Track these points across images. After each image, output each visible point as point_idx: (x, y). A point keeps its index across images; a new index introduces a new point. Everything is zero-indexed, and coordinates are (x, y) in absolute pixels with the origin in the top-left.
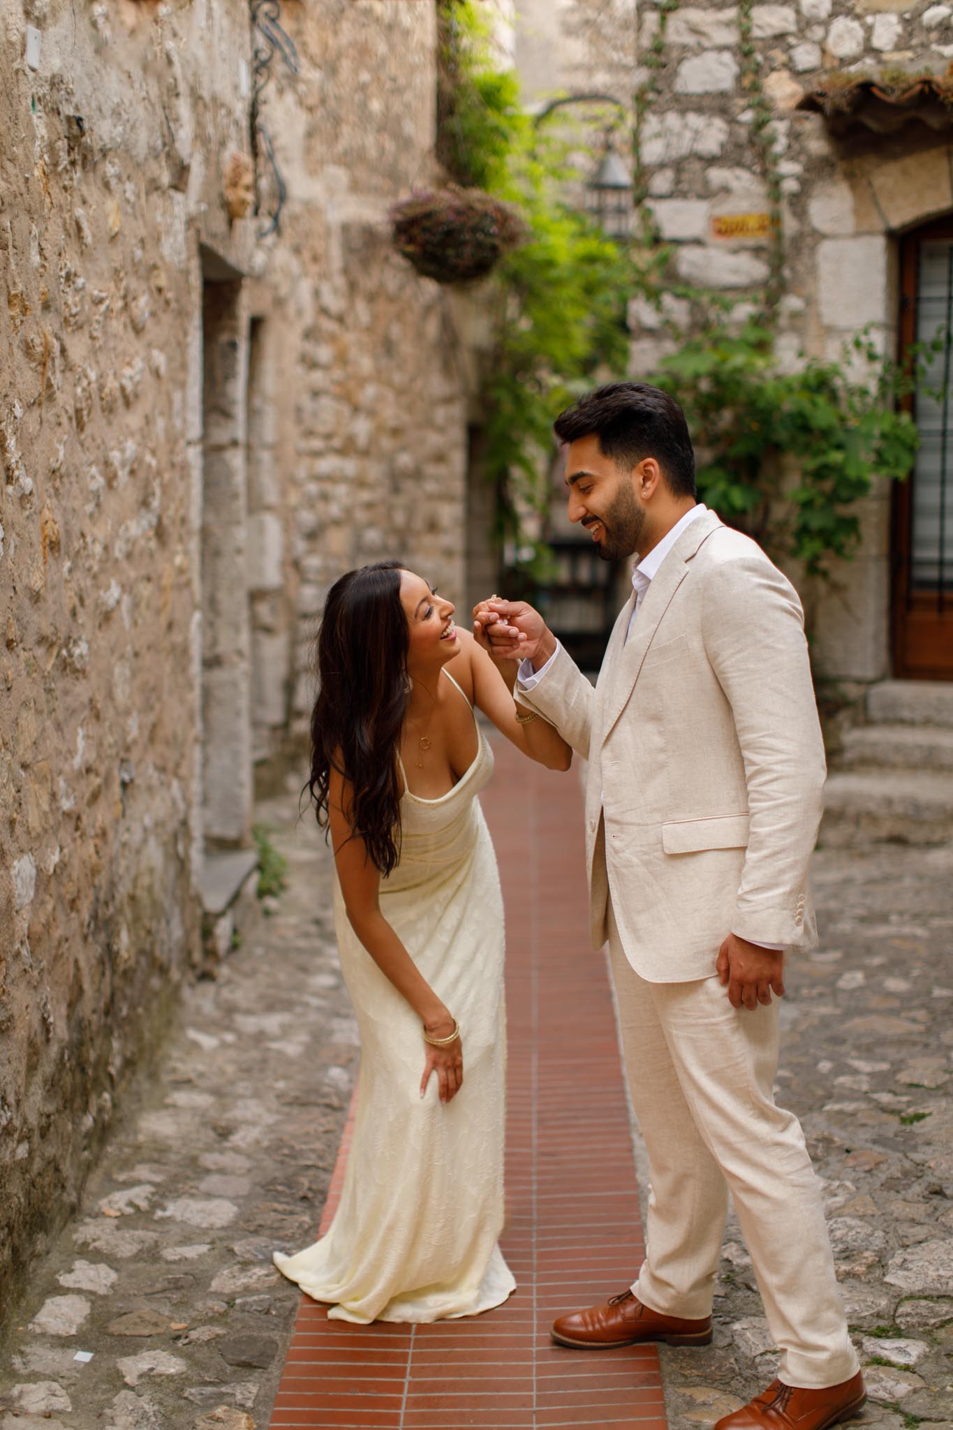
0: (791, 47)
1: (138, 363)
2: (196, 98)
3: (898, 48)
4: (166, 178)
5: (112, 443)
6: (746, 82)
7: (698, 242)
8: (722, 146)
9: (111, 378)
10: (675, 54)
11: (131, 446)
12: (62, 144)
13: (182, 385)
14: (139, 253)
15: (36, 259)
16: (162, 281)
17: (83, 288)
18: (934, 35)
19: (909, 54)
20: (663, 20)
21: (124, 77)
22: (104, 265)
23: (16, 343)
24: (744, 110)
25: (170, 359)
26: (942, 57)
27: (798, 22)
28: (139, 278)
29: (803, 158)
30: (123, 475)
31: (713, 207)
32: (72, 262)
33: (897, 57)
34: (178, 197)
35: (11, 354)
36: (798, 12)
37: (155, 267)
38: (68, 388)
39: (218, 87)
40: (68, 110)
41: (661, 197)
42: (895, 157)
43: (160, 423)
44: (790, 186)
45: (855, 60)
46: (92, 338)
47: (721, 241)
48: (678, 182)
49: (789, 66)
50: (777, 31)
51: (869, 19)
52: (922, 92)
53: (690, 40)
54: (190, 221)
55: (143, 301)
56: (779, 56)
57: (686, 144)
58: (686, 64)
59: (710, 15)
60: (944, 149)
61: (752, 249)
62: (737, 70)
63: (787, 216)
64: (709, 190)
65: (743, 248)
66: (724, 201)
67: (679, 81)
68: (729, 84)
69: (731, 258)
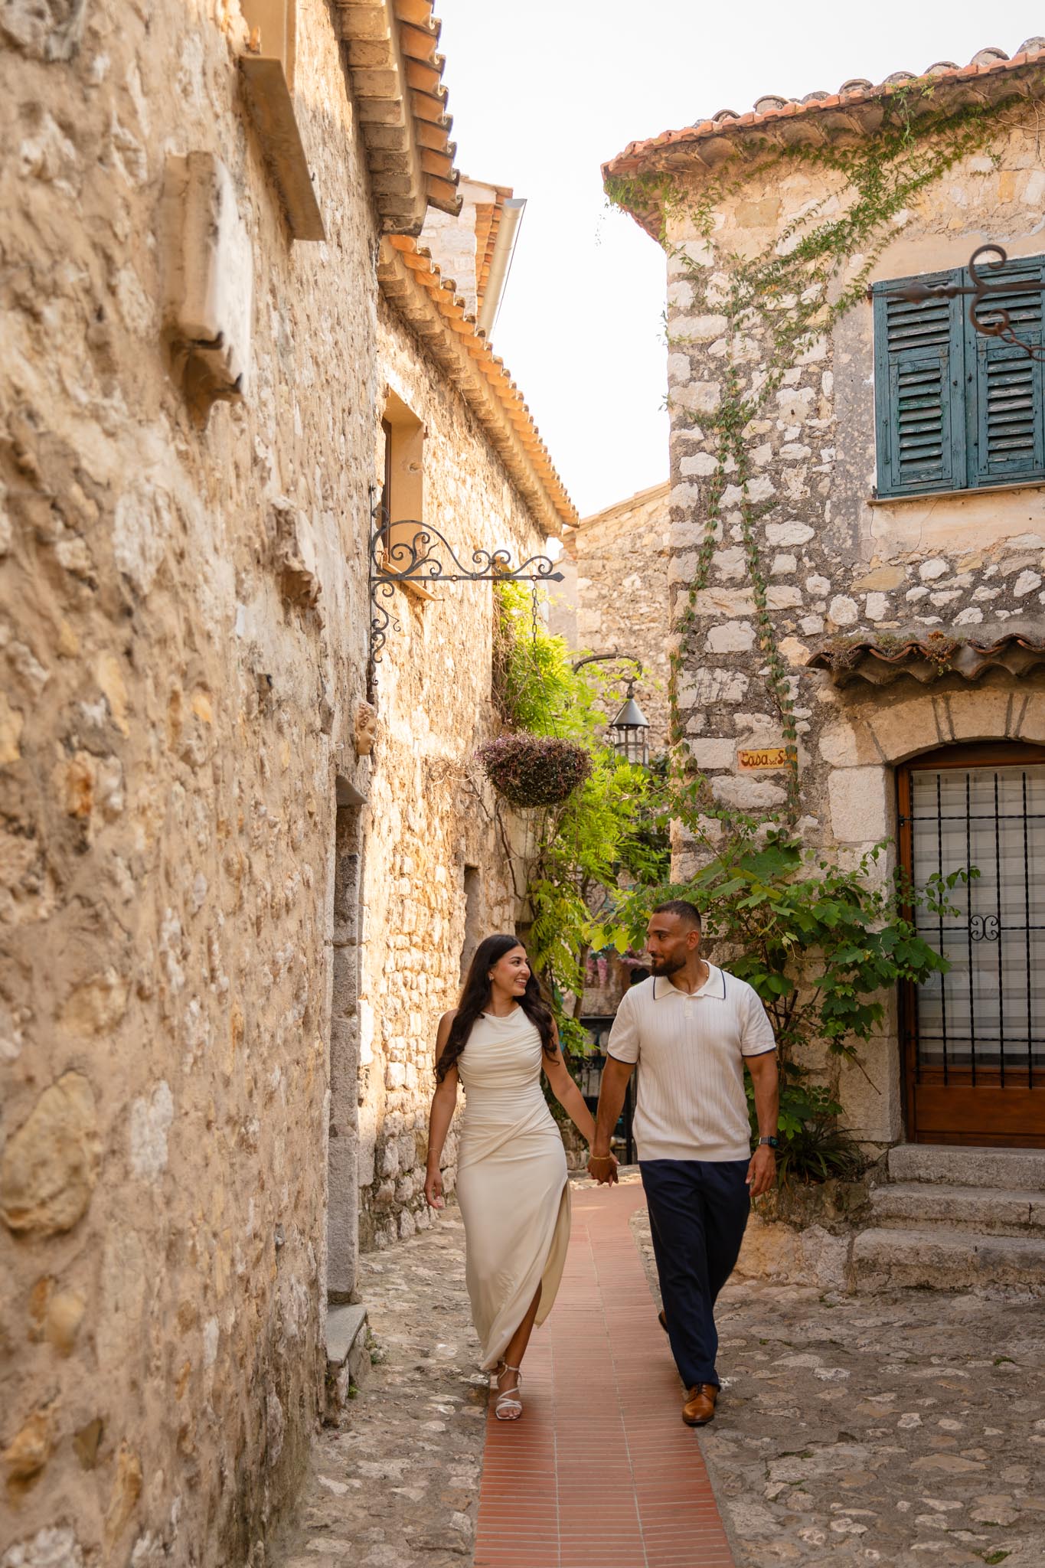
0: (799, 617)
1: (297, 877)
2: (338, 658)
3: (886, 619)
4: (318, 724)
5: (278, 945)
6: (763, 645)
7: (727, 772)
8: (745, 695)
9: (279, 890)
10: (703, 623)
11: (290, 945)
12: (255, 697)
13: (323, 894)
14: (299, 784)
15: (236, 791)
16: (313, 808)
17: (265, 815)
18: (916, 609)
19: (897, 624)
20: (693, 599)
21: (295, 643)
22: (277, 796)
23: (221, 862)
24: (762, 667)
25: (315, 872)
26: (923, 625)
27: (804, 598)
28: (298, 805)
29: (813, 705)
30: (283, 972)
31: (738, 744)
32: (259, 793)
33: (886, 625)
34: (325, 737)
35: (217, 872)
36: (803, 590)
37: (309, 796)
38: (251, 899)
39: (351, 650)
40: (259, 669)
41: (695, 736)
42: (890, 704)
43: (308, 925)
44: (802, 727)
45: (852, 628)
46: (268, 856)
47: (747, 770)
48: (708, 723)
49: (798, 632)
50: (786, 606)
51: (862, 597)
52: (911, 652)
53: (717, 612)
54: (332, 756)
55: (301, 823)
56: (790, 625)
57: (714, 694)
58: (713, 631)
59: (732, 593)
60: (929, 697)
61: (772, 778)
62: (755, 635)
63: (801, 751)
64: (735, 730)
65: (766, 777)
66: (747, 739)
67: (708, 644)
68: (748, 646)
69: (756, 785)
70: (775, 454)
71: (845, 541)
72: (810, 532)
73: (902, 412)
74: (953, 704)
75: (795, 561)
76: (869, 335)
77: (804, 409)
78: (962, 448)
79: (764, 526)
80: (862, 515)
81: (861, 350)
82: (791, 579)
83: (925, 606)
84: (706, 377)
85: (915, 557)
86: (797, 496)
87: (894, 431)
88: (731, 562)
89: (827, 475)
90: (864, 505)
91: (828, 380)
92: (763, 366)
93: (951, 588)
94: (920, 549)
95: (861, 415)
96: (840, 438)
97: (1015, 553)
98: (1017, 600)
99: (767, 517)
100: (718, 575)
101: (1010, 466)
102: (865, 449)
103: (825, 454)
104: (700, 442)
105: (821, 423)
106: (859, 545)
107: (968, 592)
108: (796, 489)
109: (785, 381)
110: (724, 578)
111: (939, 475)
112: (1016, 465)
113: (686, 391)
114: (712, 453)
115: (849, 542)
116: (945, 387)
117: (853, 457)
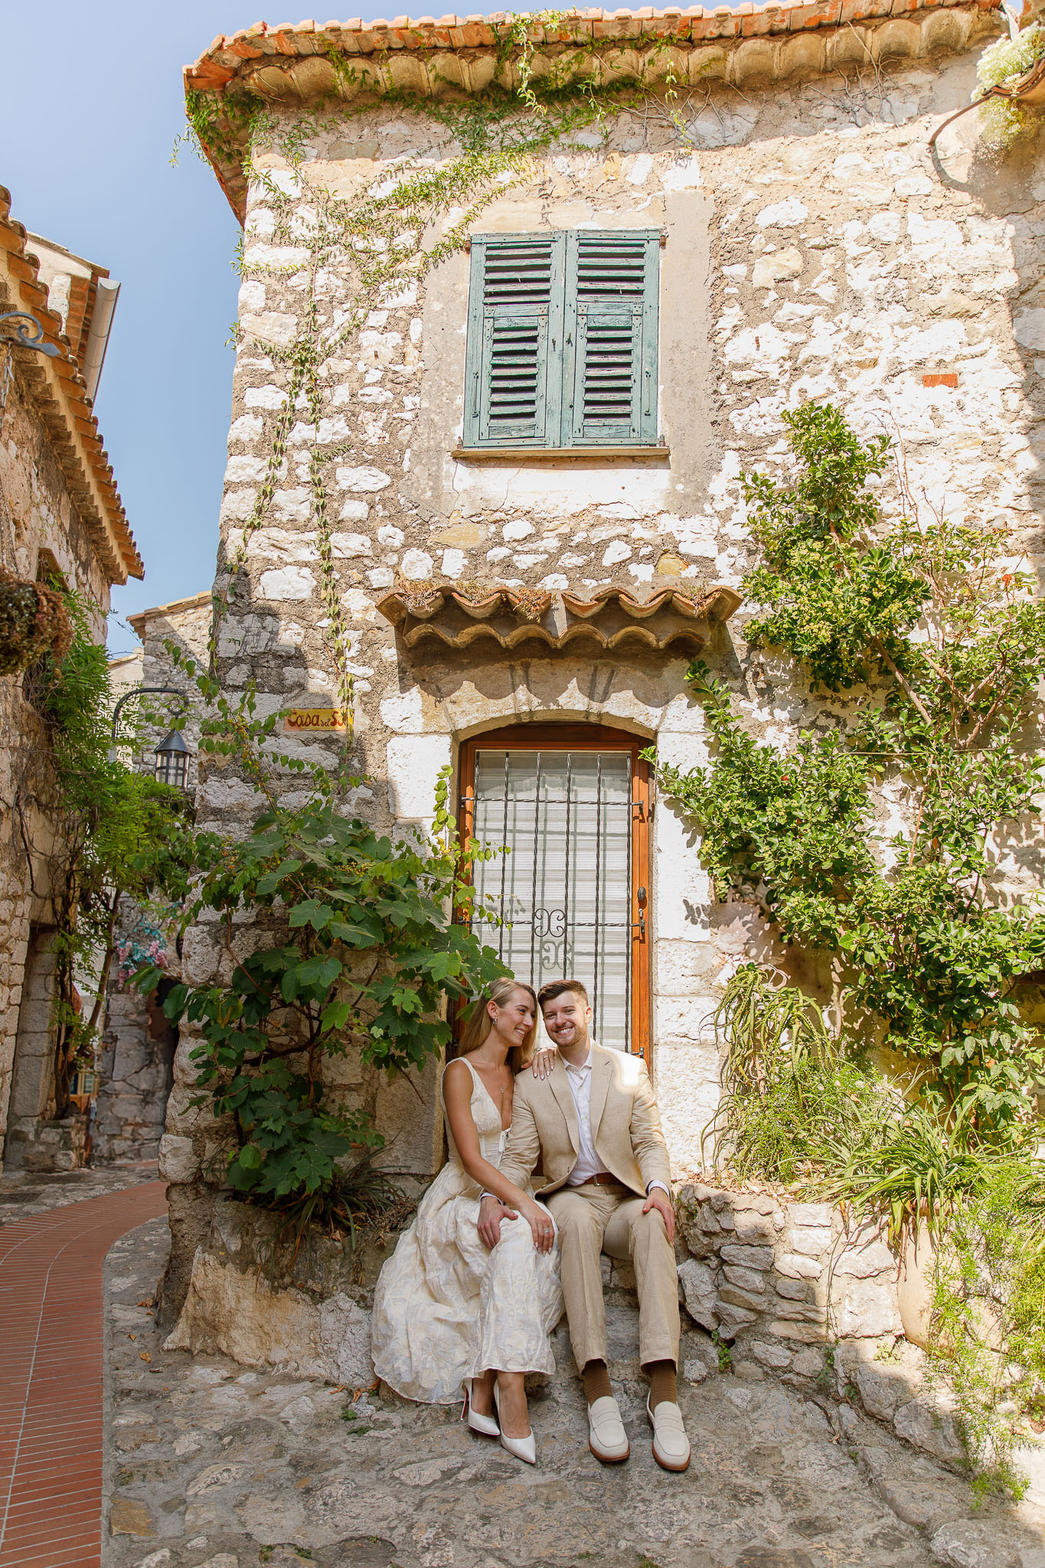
0: (367, 568)
3: (464, 577)
6: (324, 595)
10: (255, 566)
18: (497, 570)
20: (247, 538)
24: (321, 618)
27: (373, 548)
29: (375, 663)
31: (285, 701)
36: (374, 539)
41: (236, 688)
42: (462, 667)
44: (362, 687)
47: (294, 731)
48: (253, 675)
49: (363, 583)
50: (354, 554)
51: (439, 552)
52: (500, 599)
53: (274, 555)
56: (356, 576)
57: (263, 643)
58: (266, 578)
59: (293, 536)
60: (507, 663)
61: (323, 741)
62: (315, 583)
63: (359, 712)
64: (284, 686)
65: (315, 740)
66: (296, 696)
67: (260, 588)
68: (306, 594)
69: (303, 748)
70: (353, 395)
71: (424, 492)
72: (387, 480)
73: (495, 366)
74: (532, 673)
75: (367, 508)
76: (464, 286)
77: (387, 353)
78: (557, 408)
79: (334, 469)
80: (445, 467)
81: (453, 300)
82: (360, 526)
83: (507, 566)
84: (283, 308)
85: (498, 516)
86: (374, 441)
87: (486, 384)
88: (295, 502)
89: (408, 423)
90: (448, 457)
91: (416, 328)
92: (346, 306)
93: (536, 552)
94: (506, 507)
95: (450, 364)
96: (425, 386)
97: (605, 521)
98: (605, 569)
99: (339, 459)
100: (277, 515)
101: (606, 431)
102: (452, 400)
103: (408, 401)
104: (270, 373)
105: (407, 370)
106: (438, 497)
107: (554, 556)
108: (373, 433)
109: (371, 321)
110: (284, 520)
111: (530, 433)
112: (613, 431)
113: (259, 319)
114: (282, 387)
115: (429, 493)
116: (541, 346)
117: (438, 406)
